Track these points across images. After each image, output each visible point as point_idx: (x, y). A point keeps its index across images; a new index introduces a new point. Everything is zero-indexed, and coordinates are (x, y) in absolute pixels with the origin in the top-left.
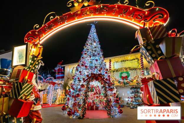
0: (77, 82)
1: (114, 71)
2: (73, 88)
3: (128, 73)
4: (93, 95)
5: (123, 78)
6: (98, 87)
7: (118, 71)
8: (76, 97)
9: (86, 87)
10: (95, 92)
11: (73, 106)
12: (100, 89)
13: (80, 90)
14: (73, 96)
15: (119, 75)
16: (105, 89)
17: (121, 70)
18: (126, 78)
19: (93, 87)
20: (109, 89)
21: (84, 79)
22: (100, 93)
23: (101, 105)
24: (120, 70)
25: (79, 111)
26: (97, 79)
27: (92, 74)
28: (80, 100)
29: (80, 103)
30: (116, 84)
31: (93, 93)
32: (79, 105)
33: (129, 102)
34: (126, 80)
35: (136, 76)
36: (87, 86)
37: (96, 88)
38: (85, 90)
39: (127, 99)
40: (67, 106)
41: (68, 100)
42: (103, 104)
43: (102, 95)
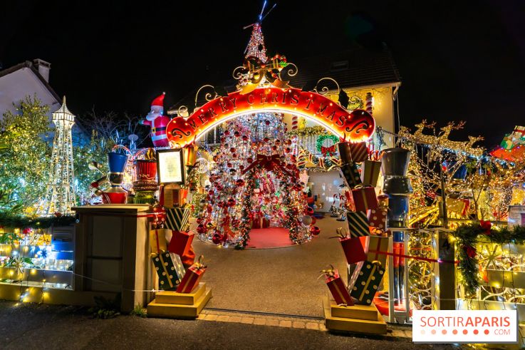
0: (227, 174)
1: (303, 134)
2: (218, 187)
3: (336, 139)
4: (257, 195)
5: (324, 151)
6: (269, 176)
7: (315, 133)
8: (227, 206)
9: (246, 184)
10: (262, 189)
11: (222, 225)
12: (272, 183)
13: (235, 192)
14: (220, 205)
15: (316, 142)
16: (286, 188)
17: (320, 131)
20: (294, 188)
21: (242, 167)
22: (273, 191)
23: (275, 216)
24: (317, 131)
25: (234, 234)
26: (269, 168)
27: (259, 156)
28: (237, 212)
29: (236, 218)
30: (309, 163)
31: (258, 190)
32: (235, 223)
33: (336, 206)
34: (331, 155)
36: (250, 183)
37: (265, 179)
38: (246, 192)
39: (331, 199)
40: (210, 224)
41: (210, 210)
42: (279, 215)
43: (277, 195)
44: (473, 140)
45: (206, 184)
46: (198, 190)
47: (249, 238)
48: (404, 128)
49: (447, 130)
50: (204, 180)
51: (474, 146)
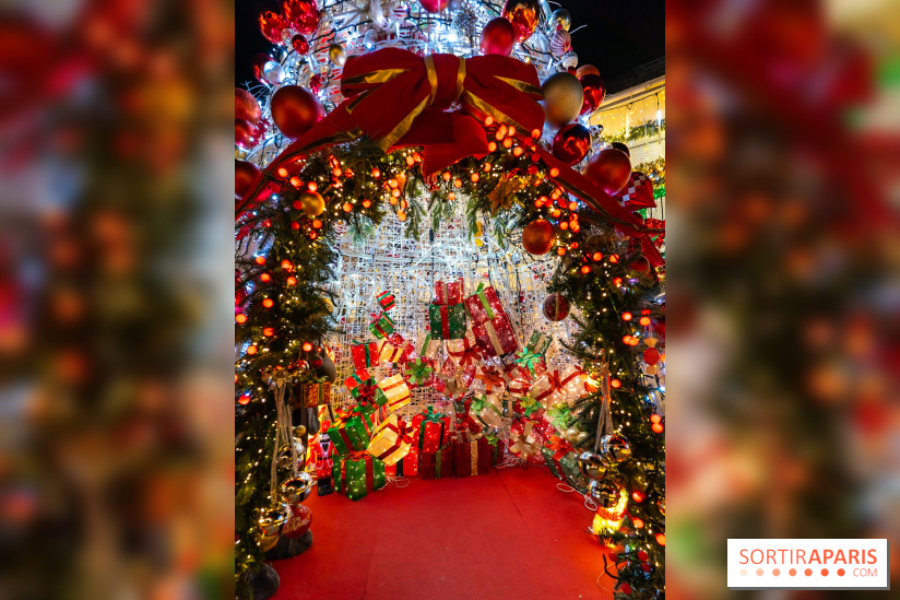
4: (457, 360)
6: (493, 295)
10: (472, 341)
12: (505, 317)
19: (453, 302)
22: (511, 348)
31: (457, 345)
37: (481, 306)
43: (527, 359)
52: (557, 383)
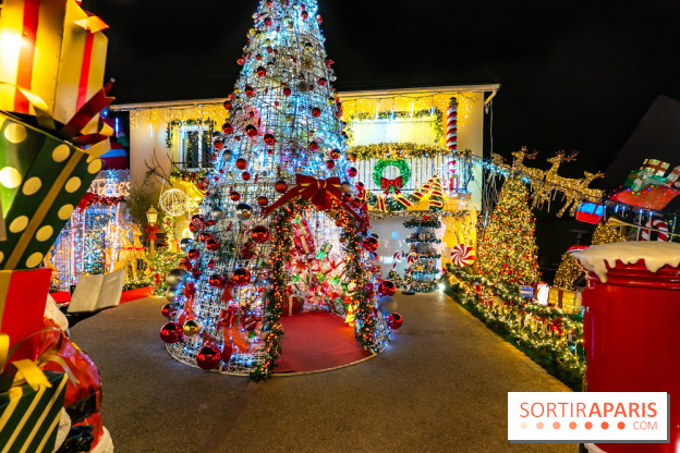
3: (404, 167)
5: (385, 184)
6: (305, 222)
7: (370, 156)
12: (310, 235)
13: (247, 253)
15: (373, 171)
18: (398, 183)
22: (312, 250)
24: (375, 153)
34: (398, 192)
35: (431, 181)
37: (298, 228)
40: (191, 323)
41: (190, 292)
42: (322, 291)
43: (320, 256)
44: (590, 176)
45: (184, 236)
46: (170, 247)
47: (280, 350)
48: (496, 157)
49: (556, 161)
50: (180, 230)
51: (592, 185)
52: (334, 266)
